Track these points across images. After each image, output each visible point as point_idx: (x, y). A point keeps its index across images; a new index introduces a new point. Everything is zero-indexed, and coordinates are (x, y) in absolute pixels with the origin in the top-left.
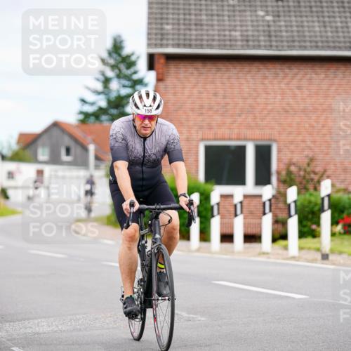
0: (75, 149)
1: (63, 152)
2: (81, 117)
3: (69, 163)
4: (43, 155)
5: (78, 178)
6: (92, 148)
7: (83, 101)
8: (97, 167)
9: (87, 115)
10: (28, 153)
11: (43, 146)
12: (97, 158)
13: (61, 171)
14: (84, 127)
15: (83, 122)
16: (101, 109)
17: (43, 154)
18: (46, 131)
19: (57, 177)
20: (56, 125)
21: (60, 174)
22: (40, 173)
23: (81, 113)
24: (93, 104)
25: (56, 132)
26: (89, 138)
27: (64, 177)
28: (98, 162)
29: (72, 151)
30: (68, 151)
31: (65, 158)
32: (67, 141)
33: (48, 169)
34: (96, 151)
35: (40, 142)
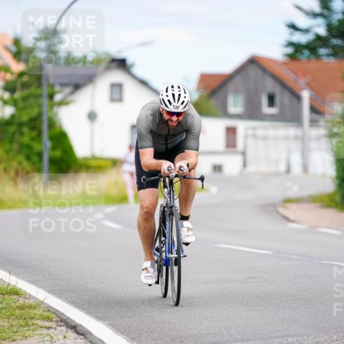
0: (282, 98)
1: (265, 101)
2: (290, 50)
3: (273, 118)
4: (235, 106)
5: (287, 138)
6: (306, 95)
7: (293, 27)
8: (313, 123)
9: (298, 48)
10: (213, 103)
11: (236, 92)
12: (313, 110)
13: (261, 128)
14: (295, 65)
15: (292, 57)
16: (318, 37)
17: (235, 104)
18: (240, 70)
19: (255, 137)
20: (253, 61)
21: (260, 132)
22: (231, 131)
23: (290, 44)
24: (306, 31)
25: (253, 72)
26: (302, 81)
27: (265, 138)
28: (315, 116)
29: (278, 100)
30: (271, 100)
31: (267, 110)
32: (270, 85)
33: (242, 126)
34: (311, 99)
35: (231, 86)
